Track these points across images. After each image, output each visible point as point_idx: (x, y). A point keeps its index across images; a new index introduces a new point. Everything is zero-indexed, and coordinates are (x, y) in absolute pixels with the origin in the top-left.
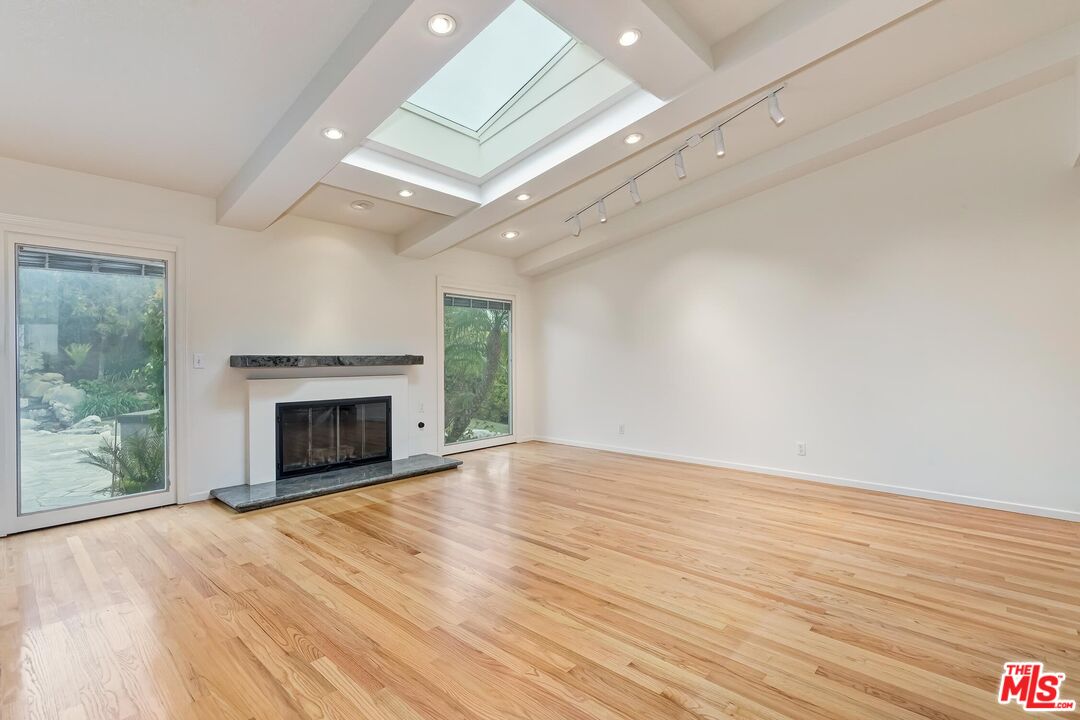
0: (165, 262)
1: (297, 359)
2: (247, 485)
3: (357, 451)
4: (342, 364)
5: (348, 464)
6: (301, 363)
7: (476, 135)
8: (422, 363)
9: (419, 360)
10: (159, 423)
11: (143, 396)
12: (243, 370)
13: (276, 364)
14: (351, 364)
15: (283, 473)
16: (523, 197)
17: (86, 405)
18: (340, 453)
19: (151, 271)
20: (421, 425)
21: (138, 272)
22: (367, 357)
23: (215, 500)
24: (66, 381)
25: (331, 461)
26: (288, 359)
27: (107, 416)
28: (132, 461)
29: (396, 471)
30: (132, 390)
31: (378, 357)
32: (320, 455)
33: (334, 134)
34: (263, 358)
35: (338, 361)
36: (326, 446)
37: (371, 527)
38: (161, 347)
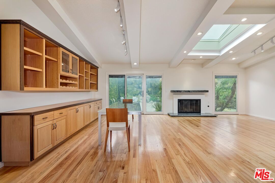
0: (162, 75)
1: (181, 91)
2: (173, 113)
3: (193, 110)
4: (190, 92)
5: (191, 112)
6: (182, 92)
7: (218, 40)
8: (208, 92)
9: (207, 91)
10: (161, 101)
11: (158, 98)
12: (172, 93)
13: (178, 92)
14: (192, 92)
15: (179, 112)
16: (231, 52)
17: (151, 99)
18: (189, 110)
19: (160, 77)
20: (208, 106)
21: (158, 78)
22: (195, 91)
23: (169, 115)
24: (148, 95)
25: (188, 111)
26: (180, 91)
27: (154, 101)
28: (158, 107)
29: (202, 115)
30: (157, 97)
31: (197, 91)
32: (186, 110)
33: (185, 52)
34: (175, 91)
35: (189, 91)
36: (187, 108)
37: (192, 122)
38: (161, 89)
